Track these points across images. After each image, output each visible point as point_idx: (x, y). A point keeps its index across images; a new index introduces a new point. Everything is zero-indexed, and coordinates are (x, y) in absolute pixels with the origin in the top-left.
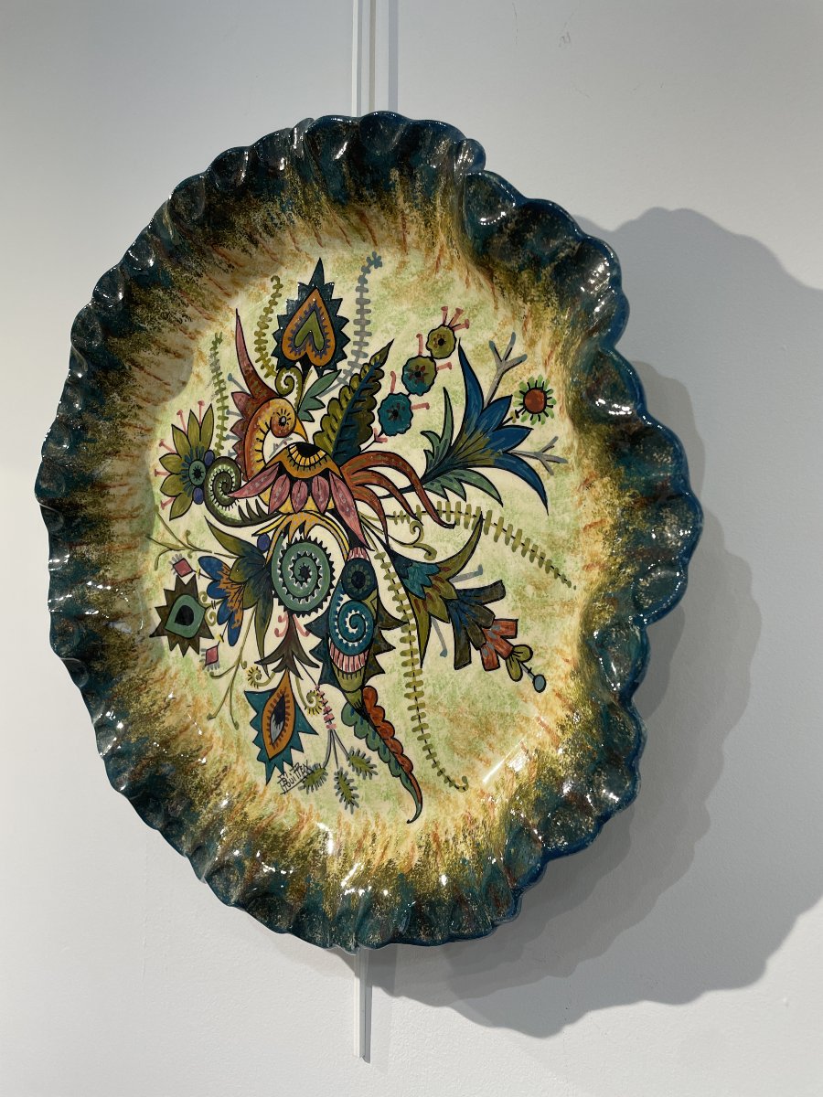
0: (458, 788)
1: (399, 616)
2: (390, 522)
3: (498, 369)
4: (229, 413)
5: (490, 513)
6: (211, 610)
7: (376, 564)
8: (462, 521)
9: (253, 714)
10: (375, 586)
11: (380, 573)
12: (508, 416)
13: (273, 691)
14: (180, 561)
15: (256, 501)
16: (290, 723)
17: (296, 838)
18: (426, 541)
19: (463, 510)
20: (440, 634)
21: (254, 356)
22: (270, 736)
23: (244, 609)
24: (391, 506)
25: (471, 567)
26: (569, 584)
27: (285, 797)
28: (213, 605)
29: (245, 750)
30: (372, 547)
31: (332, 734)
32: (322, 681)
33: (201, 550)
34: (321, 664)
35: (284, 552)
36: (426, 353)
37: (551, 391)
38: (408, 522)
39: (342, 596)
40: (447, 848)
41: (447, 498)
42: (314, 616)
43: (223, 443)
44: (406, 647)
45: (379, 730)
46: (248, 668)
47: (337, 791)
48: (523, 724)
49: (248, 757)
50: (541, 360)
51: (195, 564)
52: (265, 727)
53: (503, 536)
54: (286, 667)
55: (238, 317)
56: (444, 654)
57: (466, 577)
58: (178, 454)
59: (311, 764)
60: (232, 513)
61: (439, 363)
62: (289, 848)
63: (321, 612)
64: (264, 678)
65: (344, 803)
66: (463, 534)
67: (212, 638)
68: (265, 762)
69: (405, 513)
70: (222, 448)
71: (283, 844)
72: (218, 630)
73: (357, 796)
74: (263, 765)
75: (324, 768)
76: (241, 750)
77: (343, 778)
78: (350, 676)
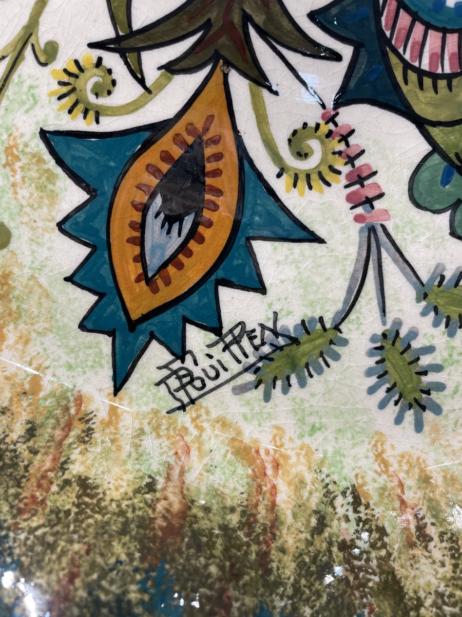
9: (74, 196)
13: (157, 129)
16: (221, 218)
17: (275, 523)
22: (141, 258)
27: (184, 418)
29: (31, 306)
31: (376, 236)
32: (345, 97)
34: (347, 51)
46: (63, 61)
47: (373, 380)
49: (40, 326)
52: (120, 231)
54: (215, 58)
59: (289, 323)
62: (274, 555)
64: (128, 90)
65: (392, 410)
68: (111, 333)
71: (254, 548)
73: (441, 387)
74: (104, 343)
75: (337, 328)
76: (14, 306)
77: (400, 346)
78: (442, 84)
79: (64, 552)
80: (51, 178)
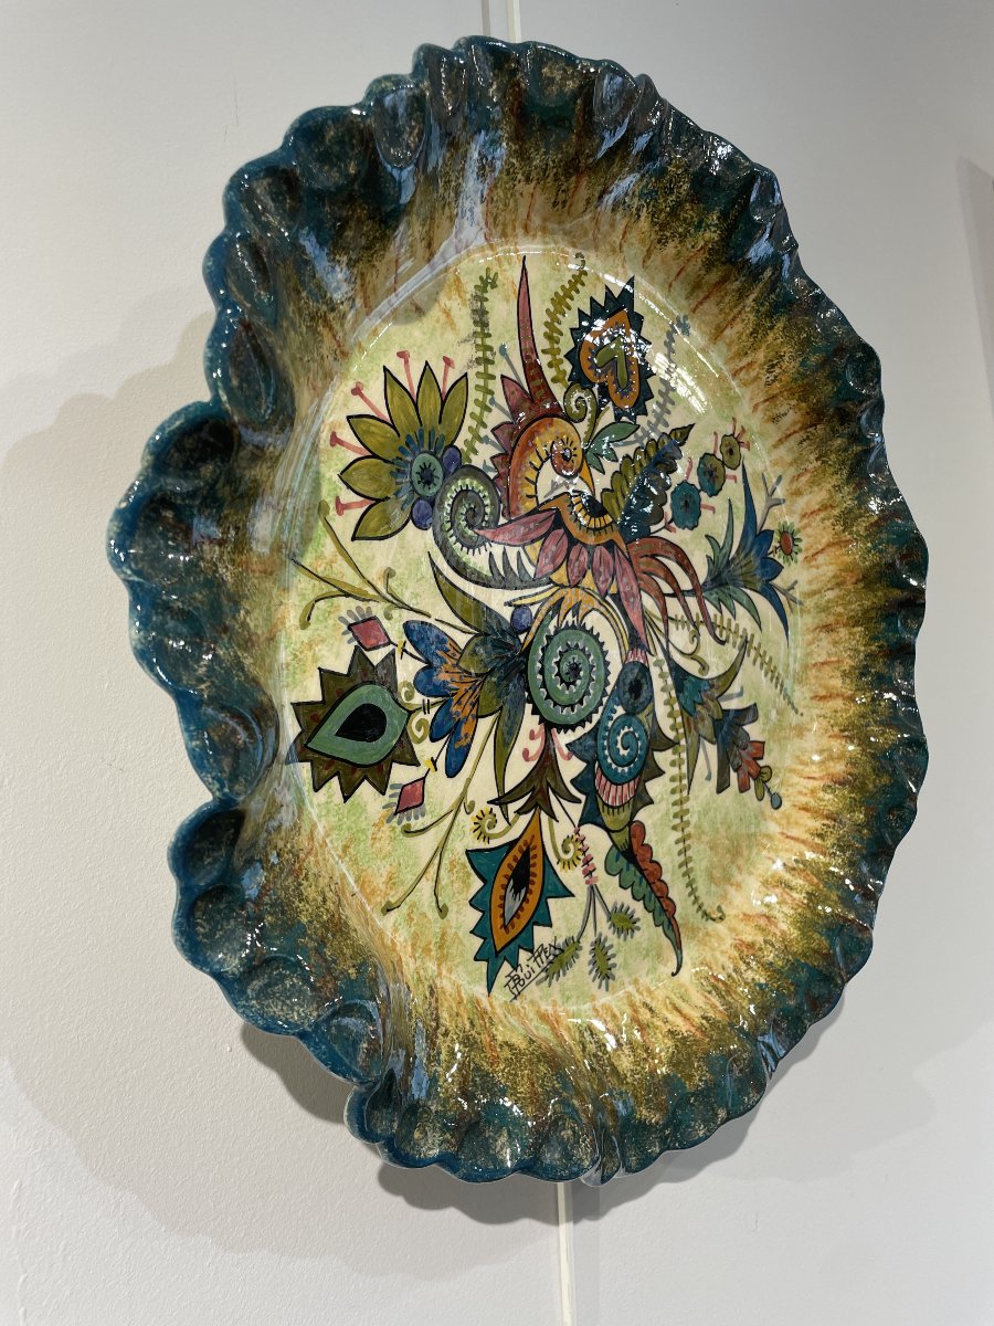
0: (714, 920)
1: (671, 735)
2: (672, 625)
3: (767, 501)
4: (493, 401)
5: (753, 636)
6: (420, 715)
7: (654, 672)
8: (731, 640)
9: (477, 884)
10: (651, 699)
11: (657, 683)
12: (771, 550)
13: (512, 844)
14: (364, 621)
15: (519, 553)
16: (536, 888)
18: (700, 654)
19: (733, 628)
20: (706, 756)
21: (542, 343)
22: (503, 915)
23: (478, 717)
24: (674, 607)
25: (735, 688)
26: (797, 712)
27: (516, 1003)
28: (426, 708)
29: (453, 951)
30: (652, 652)
31: (593, 891)
32: (583, 821)
33: (411, 609)
34: (583, 797)
35: (549, 638)
36: (719, 456)
37: (800, 540)
38: (689, 629)
39: (615, 707)
40: (734, 981)
41: (721, 612)
42: (580, 731)
43: (477, 445)
44: (674, 771)
45: (646, 873)
46: (476, 812)
47: (591, 966)
48: (765, 841)
49: (458, 960)
50: (799, 511)
51: (395, 631)
52: (496, 901)
53: (759, 660)
54: (536, 806)
55: (524, 269)
56: (709, 778)
57: (731, 697)
58: (393, 427)
59: (560, 941)
60: (478, 560)
61: (729, 472)
63: (589, 727)
64: (502, 824)
65: (597, 982)
66: (732, 652)
67: (417, 764)
68: (487, 961)
69: (686, 619)
70: (476, 452)
72: (427, 750)
73: (615, 965)
74: (484, 964)
75: (579, 942)
76: (445, 952)
77: (601, 946)
78: (616, 811)
79: (523, 1076)
80: (469, 875)
